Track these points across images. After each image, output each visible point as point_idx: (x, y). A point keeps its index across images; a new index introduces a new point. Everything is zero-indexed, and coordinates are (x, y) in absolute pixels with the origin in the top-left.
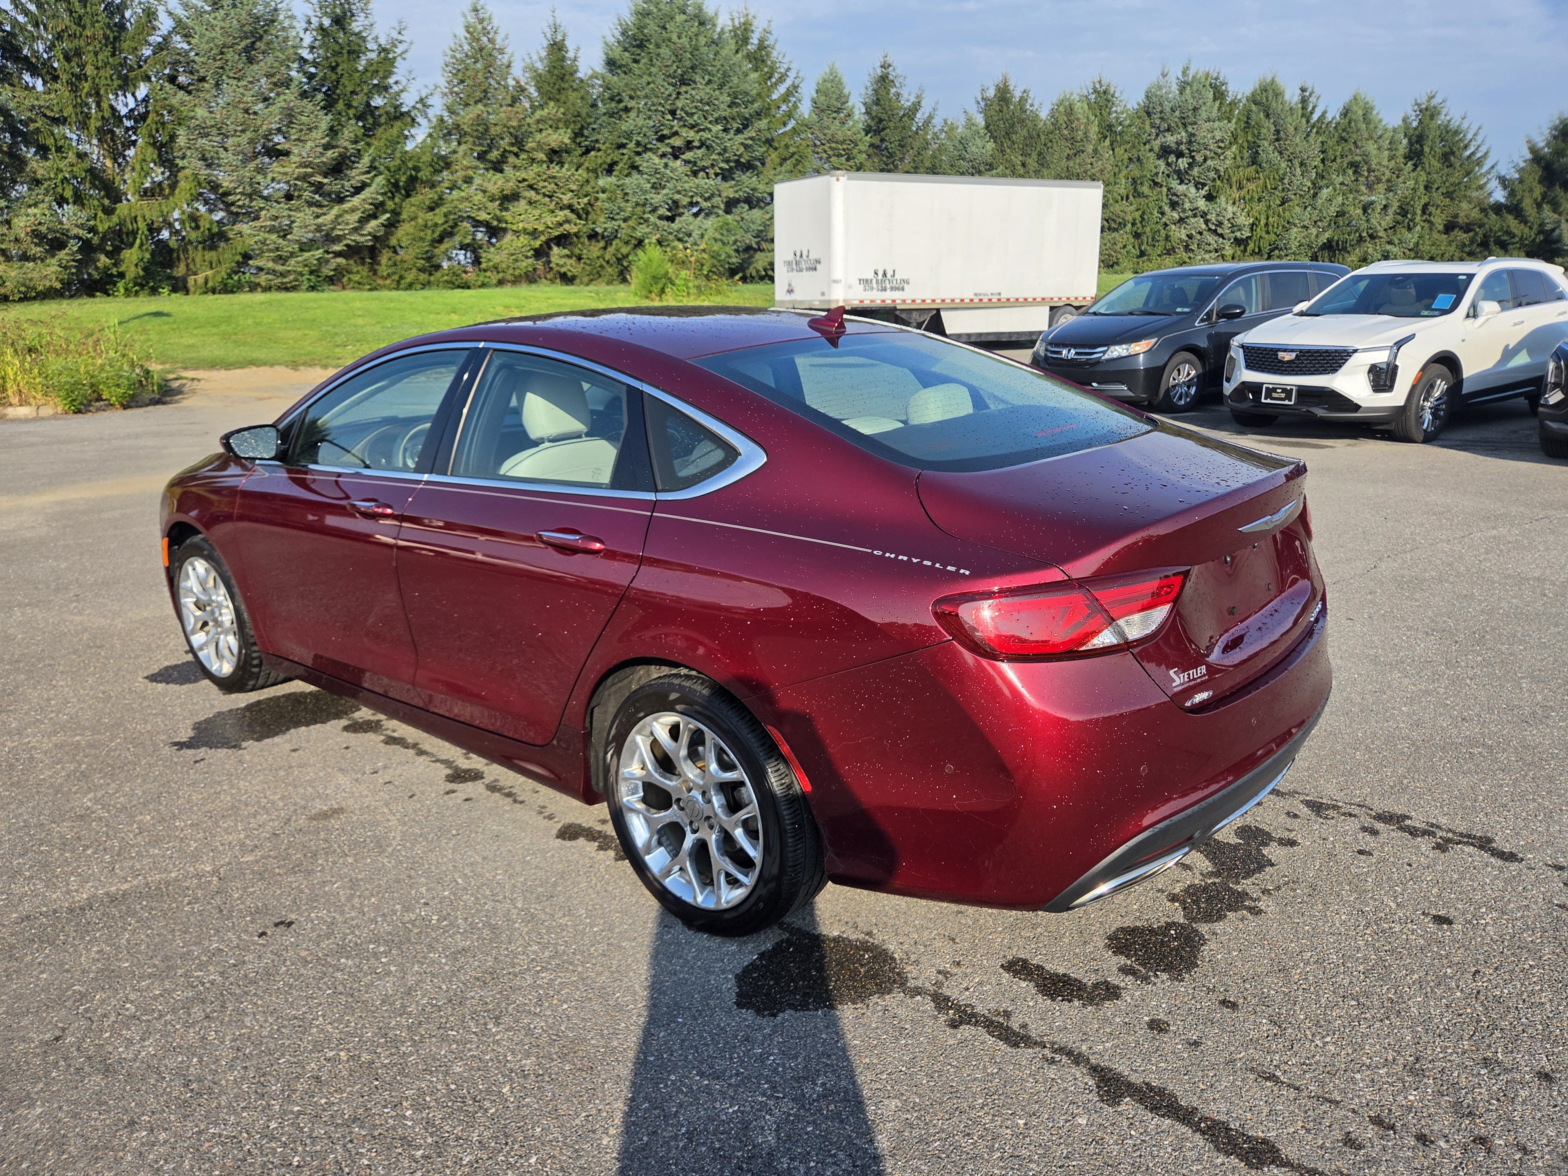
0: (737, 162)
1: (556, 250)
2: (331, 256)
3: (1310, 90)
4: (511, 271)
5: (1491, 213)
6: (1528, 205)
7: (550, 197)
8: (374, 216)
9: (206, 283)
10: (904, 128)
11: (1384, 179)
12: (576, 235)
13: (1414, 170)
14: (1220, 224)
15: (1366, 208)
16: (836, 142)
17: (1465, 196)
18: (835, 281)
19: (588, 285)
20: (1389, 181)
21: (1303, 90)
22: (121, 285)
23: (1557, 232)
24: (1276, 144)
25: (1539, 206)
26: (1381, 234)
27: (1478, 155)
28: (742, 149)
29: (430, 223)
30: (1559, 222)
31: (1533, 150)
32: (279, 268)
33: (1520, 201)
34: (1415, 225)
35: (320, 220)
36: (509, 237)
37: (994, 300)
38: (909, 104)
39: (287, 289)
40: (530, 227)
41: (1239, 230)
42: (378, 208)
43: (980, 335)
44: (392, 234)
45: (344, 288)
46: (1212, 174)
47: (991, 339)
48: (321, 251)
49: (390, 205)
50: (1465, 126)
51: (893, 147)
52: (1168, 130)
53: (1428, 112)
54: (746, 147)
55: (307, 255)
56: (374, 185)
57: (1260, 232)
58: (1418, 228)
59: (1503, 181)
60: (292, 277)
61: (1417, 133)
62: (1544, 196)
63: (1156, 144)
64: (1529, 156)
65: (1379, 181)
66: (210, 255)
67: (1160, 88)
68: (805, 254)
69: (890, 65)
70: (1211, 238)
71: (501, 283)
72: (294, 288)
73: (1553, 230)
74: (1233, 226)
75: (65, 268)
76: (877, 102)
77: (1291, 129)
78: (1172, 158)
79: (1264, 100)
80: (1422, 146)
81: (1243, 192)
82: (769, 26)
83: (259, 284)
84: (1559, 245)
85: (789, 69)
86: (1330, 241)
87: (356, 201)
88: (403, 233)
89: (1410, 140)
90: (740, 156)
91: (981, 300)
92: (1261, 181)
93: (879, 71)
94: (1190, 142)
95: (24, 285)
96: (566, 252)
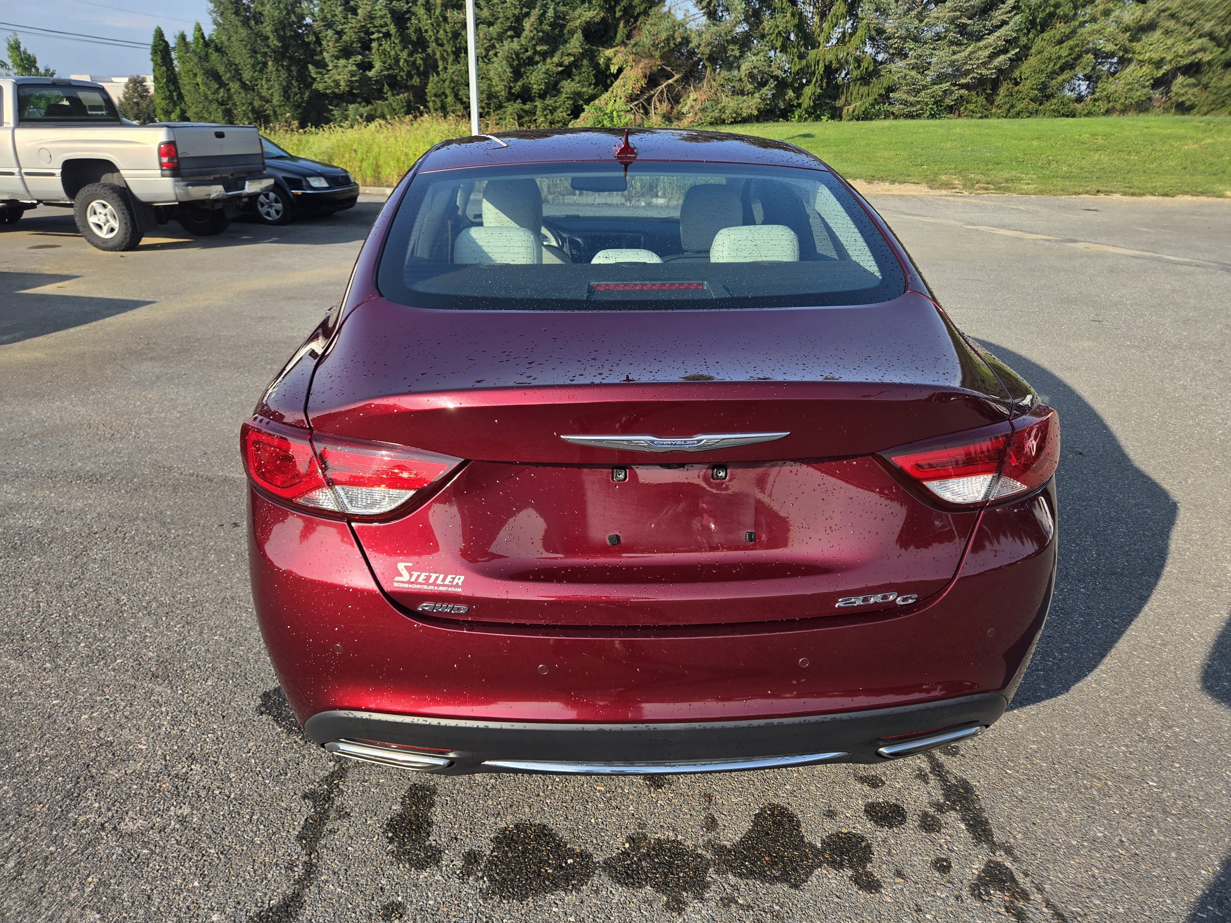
1: (1180, 79)
2: (956, 88)
4: (1122, 101)
7: (1191, 25)
8: (1005, 51)
9: (854, 112)
12: (1209, 63)
19: (1206, 114)
22: (797, 113)
29: (1053, 57)
32: (912, 99)
35: (955, 57)
36: (1132, 67)
39: (913, 117)
40: (1156, 56)
42: (1010, 42)
44: (1017, 67)
45: (959, 116)
48: (948, 84)
49: (1024, 40)
55: (936, 87)
56: (1011, 23)
60: (918, 107)
66: (864, 90)
71: (1108, 112)
72: (919, 116)
75: (764, 100)
83: (893, 113)
87: (991, 39)
88: (1026, 68)
95: (735, 112)
96: (1192, 80)
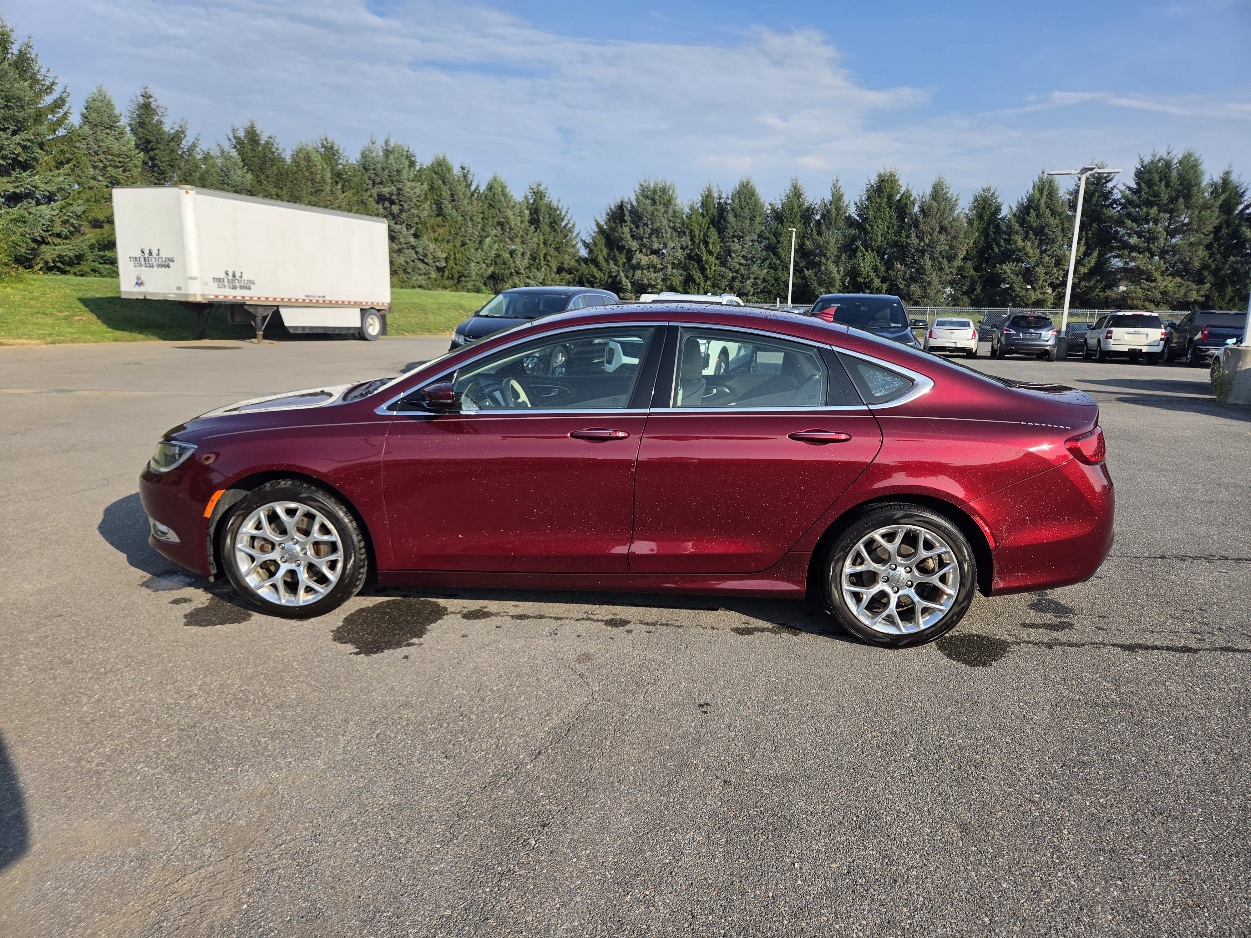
0: (15, 160)
3: (467, 169)
5: (582, 263)
6: (600, 258)
10: (172, 151)
11: (519, 235)
13: (536, 231)
14: (425, 256)
15: (512, 253)
16: (112, 155)
17: (566, 251)
18: (191, 278)
20: (522, 237)
21: (463, 169)
23: (619, 277)
24: (453, 203)
25: (607, 261)
26: (522, 271)
27: (570, 226)
28: (19, 150)
30: (619, 271)
31: (598, 225)
33: (597, 257)
34: (541, 268)
37: (321, 301)
38: (174, 131)
41: (438, 261)
43: (312, 328)
46: (416, 219)
47: (320, 331)
50: (560, 206)
51: (164, 166)
52: (381, 183)
53: (539, 195)
54: (24, 147)
57: (452, 263)
58: (543, 269)
59: (586, 245)
61: (534, 207)
62: (608, 254)
63: (374, 191)
64: (596, 229)
65: (517, 236)
67: (371, 151)
68: (155, 253)
69: (150, 97)
70: (420, 265)
73: (616, 276)
74: (434, 258)
76: (142, 124)
77: (461, 195)
78: (387, 204)
79: (440, 172)
80: (538, 216)
81: (436, 235)
82: (29, 42)
84: (620, 286)
85: (53, 83)
86: (493, 273)
89: (530, 211)
90: (18, 155)
91: (311, 301)
92: (447, 228)
93: (141, 100)
94: (399, 194)
